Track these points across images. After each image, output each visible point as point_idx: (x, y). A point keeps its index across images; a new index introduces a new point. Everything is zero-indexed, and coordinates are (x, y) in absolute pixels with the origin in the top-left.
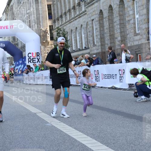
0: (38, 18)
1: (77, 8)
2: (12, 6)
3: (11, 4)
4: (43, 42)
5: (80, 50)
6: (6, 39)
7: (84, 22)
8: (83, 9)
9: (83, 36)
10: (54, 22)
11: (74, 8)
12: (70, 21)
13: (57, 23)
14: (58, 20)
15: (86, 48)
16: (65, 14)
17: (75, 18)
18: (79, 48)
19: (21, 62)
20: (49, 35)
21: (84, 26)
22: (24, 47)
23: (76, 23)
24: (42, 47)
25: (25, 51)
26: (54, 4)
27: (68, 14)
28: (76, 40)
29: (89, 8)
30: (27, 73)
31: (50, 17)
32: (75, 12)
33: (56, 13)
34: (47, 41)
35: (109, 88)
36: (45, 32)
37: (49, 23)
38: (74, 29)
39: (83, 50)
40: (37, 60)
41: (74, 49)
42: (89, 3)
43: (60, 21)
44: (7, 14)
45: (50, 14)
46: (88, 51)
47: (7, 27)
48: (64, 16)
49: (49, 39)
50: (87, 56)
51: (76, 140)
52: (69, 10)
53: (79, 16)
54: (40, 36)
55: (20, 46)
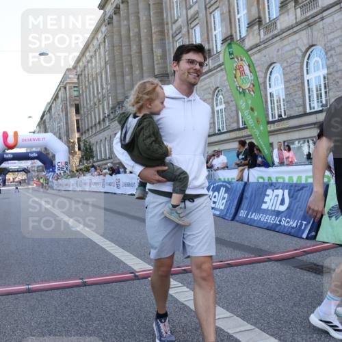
0: (67, 131)
1: (102, 123)
2: (45, 120)
3: (45, 118)
4: (71, 152)
5: (104, 160)
6: (39, 150)
7: (108, 135)
8: (107, 124)
9: (107, 147)
10: (82, 134)
11: (99, 123)
12: (95, 134)
13: (84, 136)
14: (85, 132)
15: (109, 158)
16: (92, 128)
17: (100, 132)
18: (103, 157)
19: (51, 170)
20: (77, 147)
21: (108, 139)
22: (54, 156)
23: (101, 136)
24: (71, 157)
25: (55, 160)
26: (81, 119)
27: (94, 128)
28: (101, 151)
29: (113, 124)
30: (57, 180)
31: (78, 131)
32: (100, 126)
33: (84, 127)
34: (75, 151)
35: (129, 195)
36: (74, 143)
37: (77, 135)
38: (99, 141)
39: (107, 159)
40: (65, 169)
41: (99, 158)
42: (112, 119)
43: (87, 134)
44: (40, 128)
45: (78, 128)
46: (111, 160)
47: (39, 139)
48: (90, 130)
49: (77, 149)
50: (109, 165)
51: (96, 244)
52: (95, 125)
53: (104, 130)
54: (69, 147)
55: (51, 155)
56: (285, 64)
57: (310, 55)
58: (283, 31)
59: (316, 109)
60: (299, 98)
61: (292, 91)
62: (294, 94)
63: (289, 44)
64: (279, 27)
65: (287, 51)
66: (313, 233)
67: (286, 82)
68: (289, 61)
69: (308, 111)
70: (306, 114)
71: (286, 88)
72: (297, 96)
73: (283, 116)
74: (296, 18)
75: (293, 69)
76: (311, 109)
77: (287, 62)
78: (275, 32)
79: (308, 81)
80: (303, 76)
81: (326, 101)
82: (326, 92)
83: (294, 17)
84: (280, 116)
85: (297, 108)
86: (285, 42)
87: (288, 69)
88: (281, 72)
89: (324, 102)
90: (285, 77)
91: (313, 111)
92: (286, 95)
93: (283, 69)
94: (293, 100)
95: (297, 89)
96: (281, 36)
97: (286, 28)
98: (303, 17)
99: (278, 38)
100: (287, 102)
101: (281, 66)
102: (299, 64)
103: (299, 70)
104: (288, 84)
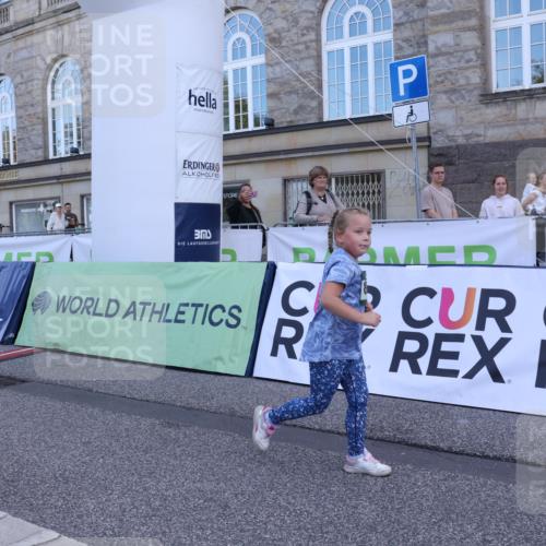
56: (18, 79)
57: (57, 71)
58: (18, 26)
59: (63, 155)
60: (39, 135)
61: (27, 123)
62: (30, 128)
63: (26, 48)
64: (12, 18)
65: (24, 59)
66: (11, 335)
67: (18, 108)
68: (25, 74)
69: (51, 156)
70: (47, 161)
71: (19, 118)
72: (35, 132)
73: (12, 163)
74: (40, 9)
75: (30, 88)
76: (55, 154)
77: (22, 76)
78: (6, 25)
79: (53, 110)
80: (45, 101)
81: (79, 143)
82: (78, 130)
83: (37, 6)
84: (6, 161)
85: (33, 152)
86: (21, 44)
87: (23, 87)
88: (12, 91)
89: (75, 146)
90: (16, 101)
91: (58, 157)
92: (19, 128)
93: (16, 87)
94: (29, 138)
95: (35, 120)
96: (15, 33)
97: (22, 22)
98: (51, 9)
99: (9, 36)
100: (19, 140)
101: (12, 81)
102: (40, 82)
103: (39, 92)
104: (22, 112)
